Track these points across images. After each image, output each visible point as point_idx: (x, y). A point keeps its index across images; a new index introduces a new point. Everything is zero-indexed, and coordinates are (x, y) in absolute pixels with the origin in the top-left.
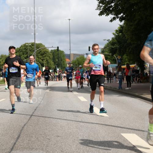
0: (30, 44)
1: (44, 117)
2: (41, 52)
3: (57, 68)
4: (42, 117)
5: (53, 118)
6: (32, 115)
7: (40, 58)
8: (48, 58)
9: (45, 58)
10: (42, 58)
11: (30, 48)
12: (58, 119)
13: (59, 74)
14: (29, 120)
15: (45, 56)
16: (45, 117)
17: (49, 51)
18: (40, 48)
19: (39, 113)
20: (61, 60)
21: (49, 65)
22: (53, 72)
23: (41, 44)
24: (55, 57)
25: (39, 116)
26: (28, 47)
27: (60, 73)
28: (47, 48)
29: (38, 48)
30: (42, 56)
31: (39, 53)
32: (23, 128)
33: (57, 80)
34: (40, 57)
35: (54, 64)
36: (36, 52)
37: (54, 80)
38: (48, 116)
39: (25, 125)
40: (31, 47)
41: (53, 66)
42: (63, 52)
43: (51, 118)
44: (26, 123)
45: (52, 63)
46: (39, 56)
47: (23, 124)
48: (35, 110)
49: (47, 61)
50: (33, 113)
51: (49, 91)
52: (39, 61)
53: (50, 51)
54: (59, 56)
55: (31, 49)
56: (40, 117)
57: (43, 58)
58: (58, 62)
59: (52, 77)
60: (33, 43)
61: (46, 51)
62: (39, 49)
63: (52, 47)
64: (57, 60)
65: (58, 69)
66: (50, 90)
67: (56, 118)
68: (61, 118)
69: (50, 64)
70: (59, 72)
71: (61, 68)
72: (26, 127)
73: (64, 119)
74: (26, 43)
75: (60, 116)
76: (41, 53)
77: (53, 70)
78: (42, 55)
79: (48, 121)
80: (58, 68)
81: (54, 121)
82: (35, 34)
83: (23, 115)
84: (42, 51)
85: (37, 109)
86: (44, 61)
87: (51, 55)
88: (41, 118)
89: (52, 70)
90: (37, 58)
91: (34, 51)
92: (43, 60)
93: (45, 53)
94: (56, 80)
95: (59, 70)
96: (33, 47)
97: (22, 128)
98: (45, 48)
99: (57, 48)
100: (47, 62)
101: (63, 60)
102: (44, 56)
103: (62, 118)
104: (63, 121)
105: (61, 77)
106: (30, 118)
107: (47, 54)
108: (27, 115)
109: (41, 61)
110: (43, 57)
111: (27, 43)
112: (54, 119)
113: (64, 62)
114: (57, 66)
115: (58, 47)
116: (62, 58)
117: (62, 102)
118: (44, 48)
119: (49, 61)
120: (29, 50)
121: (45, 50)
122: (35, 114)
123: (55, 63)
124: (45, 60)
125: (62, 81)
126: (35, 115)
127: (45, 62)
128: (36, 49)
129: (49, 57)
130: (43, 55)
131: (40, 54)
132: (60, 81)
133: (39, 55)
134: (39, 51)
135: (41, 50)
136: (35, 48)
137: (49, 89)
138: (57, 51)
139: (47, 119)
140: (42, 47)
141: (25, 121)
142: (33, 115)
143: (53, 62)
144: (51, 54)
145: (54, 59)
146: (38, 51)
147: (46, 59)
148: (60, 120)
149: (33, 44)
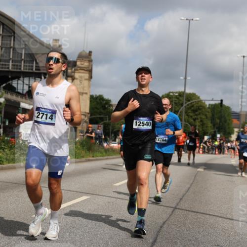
0: (177, 94)
1: (195, 212)
2: (193, 106)
3: (217, 133)
4: (192, 211)
5: (210, 215)
6: (175, 208)
7: (191, 117)
8: (204, 117)
9: (199, 117)
10: (194, 117)
11: (176, 99)
12: (218, 216)
13: (220, 144)
14: (171, 215)
15: (199, 114)
16: (197, 212)
17: (206, 105)
18: (192, 100)
19: (186, 206)
20: (225, 121)
21: (205, 128)
22: (211, 140)
23: (194, 95)
24: (216, 116)
25: (187, 210)
26: (172, 98)
27: (222, 142)
28: (204, 101)
29: (189, 101)
30: (194, 113)
31: (190, 108)
32: (161, 227)
33: (217, 153)
34: (191, 114)
35: (212, 127)
36: (185, 106)
37: (210, 152)
38: (202, 212)
39: (164, 223)
40: (178, 98)
41: (211, 131)
42: (228, 108)
43: (207, 214)
44: (166, 220)
45: (210, 125)
46: (189, 113)
47: (161, 222)
48: (181, 199)
49: (201, 121)
50: (177, 204)
51: (202, 170)
52: (188, 122)
53: (208, 106)
54: (221, 115)
55: (177, 102)
56: (189, 211)
57: (196, 117)
58: (220, 124)
59: (208, 147)
60: (182, 92)
61: (201, 106)
62: (191, 102)
63: (212, 100)
64: (218, 121)
65: (218, 136)
66: (205, 169)
67: (214, 216)
68: (222, 215)
69: (207, 127)
70: (220, 140)
71: (224, 134)
72: (165, 226)
73: (227, 218)
74: (170, 93)
75: (221, 212)
76: (192, 108)
77: (211, 136)
78: (194, 111)
79: (201, 220)
80: (219, 134)
81: (212, 220)
82: (185, 79)
83: (162, 207)
84: (195, 106)
85: (183, 199)
86: (197, 121)
87: (208, 112)
88: (190, 213)
89: (209, 137)
90: (186, 116)
91: (182, 105)
92: (195, 120)
93: (199, 109)
94: (214, 153)
95: (221, 136)
96: (181, 98)
97: (159, 227)
98: (201, 101)
99: (220, 102)
100: (201, 123)
101: (228, 121)
102: (197, 113)
103: (225, 216)
104: (226, 221)
105: (224, 149)
106: (172, 212)
107: (203, 110)
108: (167, 207)
109: (192, 121)
110: (196, 115)
111: (172, 93)
112: (211, 217)
113: (229, 124)
114: (217, 130)
115: (222, 101)
116: (227, 118)
117: (224, 189)
118: (198, 101)
119: (205, 122)
120: (175, 103)
121: (200, 104)
122: (182, 206)
123: (214, 125)
124: (199, 120)
125: (224, 156)
126: (180, 208)
127: (198, 123)
128: (186, 103)
129: (206, 115)
130: (196, 111)
131: (192, 111)
132: (222, 156)
133: (190, 111)
134: (190, 105)
135: (193, 104)
136: (185, 101)
137: (203, 167)
138: (219, 106)
139: (199, 215)
140: (194, 99)
141: (165, 216)
142: (178, 207)
143: (211, 123)
144: (209, 110)
145: (213, 120)
146: (188, 105)
147: (201, 118)
148: (220, 219)
149: (181, 94)
